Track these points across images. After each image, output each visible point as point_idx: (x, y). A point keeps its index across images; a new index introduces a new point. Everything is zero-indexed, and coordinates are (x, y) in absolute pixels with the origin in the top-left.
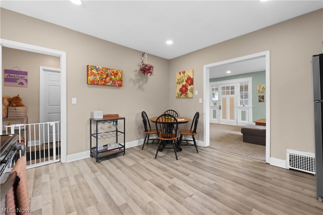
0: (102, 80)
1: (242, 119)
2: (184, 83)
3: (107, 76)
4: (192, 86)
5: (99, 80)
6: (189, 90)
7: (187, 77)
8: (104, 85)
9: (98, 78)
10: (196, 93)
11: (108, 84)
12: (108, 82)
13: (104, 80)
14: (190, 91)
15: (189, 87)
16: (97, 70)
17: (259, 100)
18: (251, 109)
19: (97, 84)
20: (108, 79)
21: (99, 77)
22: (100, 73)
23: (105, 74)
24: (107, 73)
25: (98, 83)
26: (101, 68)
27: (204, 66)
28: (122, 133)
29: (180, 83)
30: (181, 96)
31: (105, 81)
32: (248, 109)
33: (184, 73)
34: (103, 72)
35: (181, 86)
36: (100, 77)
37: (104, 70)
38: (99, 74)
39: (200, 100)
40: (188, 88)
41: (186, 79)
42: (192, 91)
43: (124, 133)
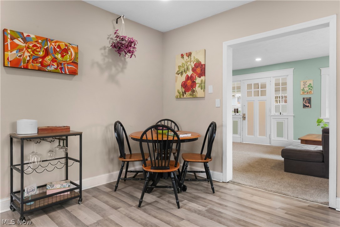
0: (35, 60)
1: (278, 136)
2: (190, 73)
3: (47, 53)
4: (203, 78)
5: (28, 61)
6: (197, 85)
7: (195, 63)
8: (39, 70)
9: (26, 57)
10: (210, 88)
11: (49, 68)
12: (49, 65)
13: (41, 60)
14: (199, 87)
15: (198, 80)
16: (25, 40)
17: (304, 104)
18: (291, 120)
19: (26, 68)
20: (48, 59)
21: (29, 55)
22: (31, 45)
23: (43, 50)
24: (45, 48)
25: (27, 65)
26: (32, 36)
27: (224, 43)
28: (77, 161)
29: (182, 73)
30: (183, 96)
31: (41, 63)
32: (286, 120)
33: (189, 55)
34: (38, 45)
35: (183, 78)
36: (32, 55)
37: (40, 41)
38: (28, 48)
39: (218, 102)
40: (197, 82)
41: (193, 66)
42: (203, 87)
43: (80, 161)
